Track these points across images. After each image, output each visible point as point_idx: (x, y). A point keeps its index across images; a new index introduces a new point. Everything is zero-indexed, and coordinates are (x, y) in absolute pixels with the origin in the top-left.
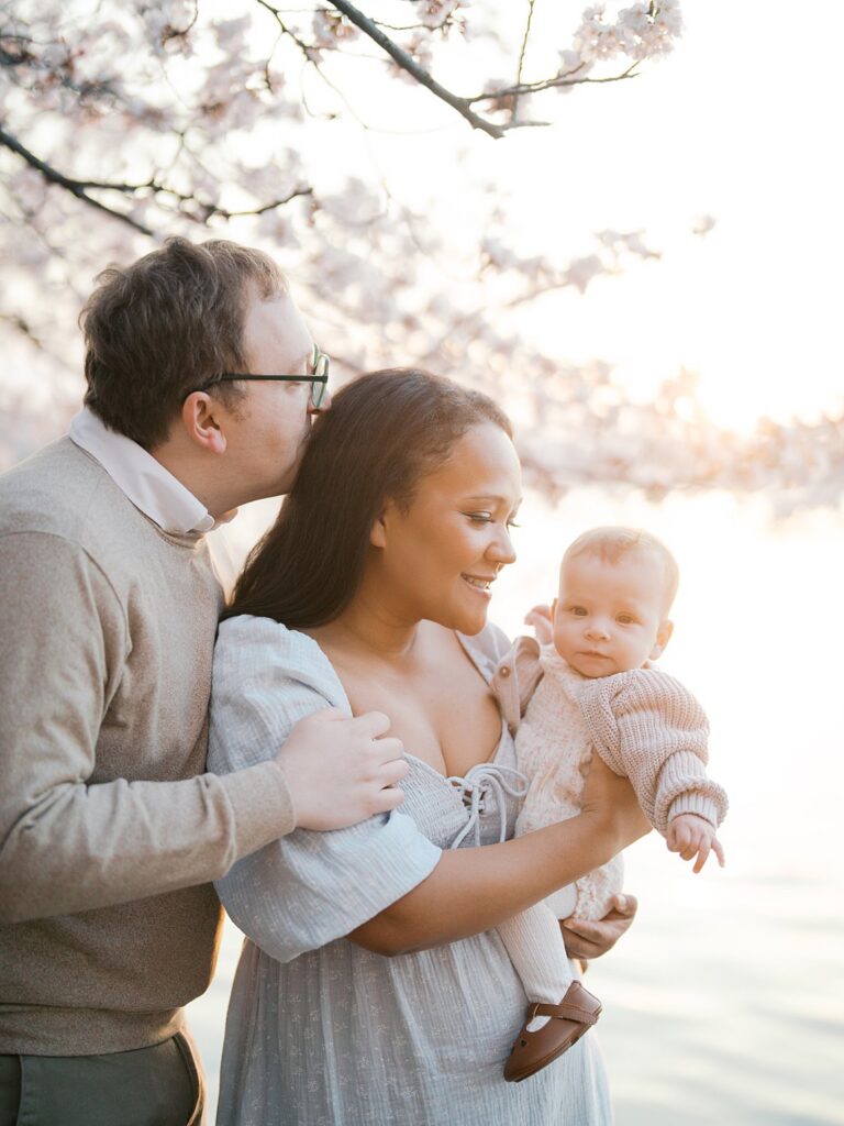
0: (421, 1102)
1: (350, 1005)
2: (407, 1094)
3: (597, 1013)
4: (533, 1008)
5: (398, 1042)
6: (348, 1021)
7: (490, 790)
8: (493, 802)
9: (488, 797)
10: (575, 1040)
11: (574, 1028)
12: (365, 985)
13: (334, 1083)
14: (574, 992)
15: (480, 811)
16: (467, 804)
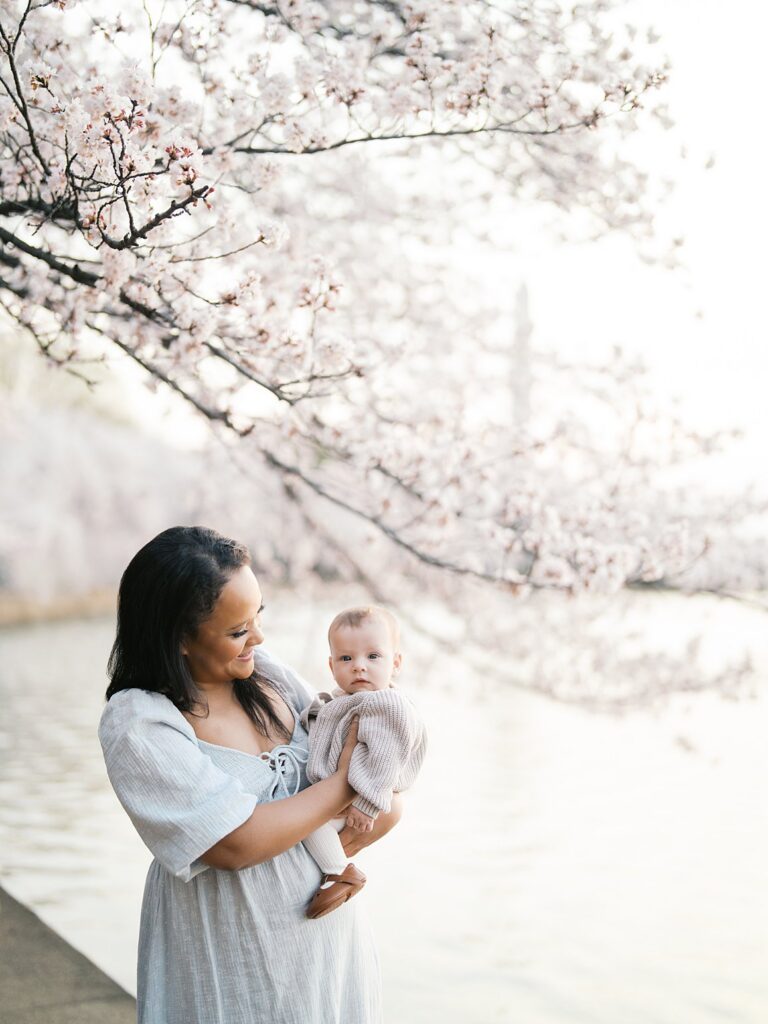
0: (260, 949)
1: (216, 896)
2: (252, 946)
3: (364, 881)
4: (324, 878)
5: (244, 916)
6: (215, 905)
7: (287, 760)
8: (291, 767)
9: (287, 763)
10: (349, 896)
11: (347, 888)
12: (224, 882)
13: (209, 942)
14: (349, 870)
15: (283, 772)
16: (274, 769)
